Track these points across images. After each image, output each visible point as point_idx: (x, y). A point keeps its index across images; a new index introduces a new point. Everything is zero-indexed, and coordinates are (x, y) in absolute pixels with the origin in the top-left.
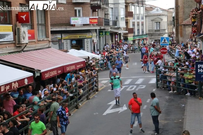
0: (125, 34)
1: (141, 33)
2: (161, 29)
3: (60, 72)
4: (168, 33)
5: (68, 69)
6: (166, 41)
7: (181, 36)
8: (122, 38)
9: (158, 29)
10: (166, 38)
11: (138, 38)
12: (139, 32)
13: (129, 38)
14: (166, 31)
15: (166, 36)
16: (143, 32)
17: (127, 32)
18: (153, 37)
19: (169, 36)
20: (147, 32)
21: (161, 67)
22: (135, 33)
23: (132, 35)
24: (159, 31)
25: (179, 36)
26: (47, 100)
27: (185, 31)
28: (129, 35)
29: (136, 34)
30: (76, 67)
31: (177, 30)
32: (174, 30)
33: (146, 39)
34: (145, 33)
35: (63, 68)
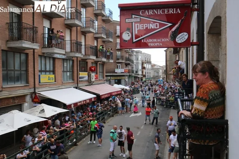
0: (141, 77)
1: (149, 77)
3: (109, 95)
4: (162, 78)
5: (113, 94)
6: (161, 82)
7: (169, 79)
8: (140, 79)
9: (157, 75)
10: (161, 80)
11: (148, 80)
13: (143, 79)
14: (161, 77)
15: (161, 79)
17: (142, 76)
18: (155, 79)
19: (163, 79)
20: (152, 77)
21: (158, 94)
23: (145, 78)
24: (158, 76)
25: (168, 79)
26: (102, 109)
27: (170, 77)
28: (143, 78)
29: (147, 77)
30: (117, 93)
31: (166, 76)
32: (165, 76)
33: (152, 80)
35: (111, 93)
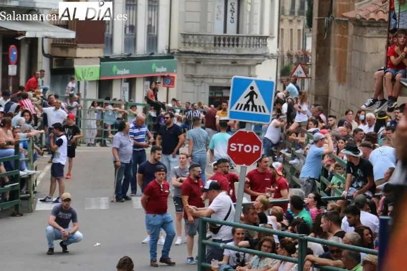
0: (57, 44)
1: (141, 47)
2: (245, 31)
4: (279, 58)
7: (341, 79)
8: (43, 64)
9: (232, 31)
11: (125, 72)
12: (131, 42)
13: (78, 67)
14: (272, 47)
16: (152, 41)
17: (72, 35)
18: (201, 71)
20: (175, 46)
22: (110, 42)
23: (98, 52)
24: (234, 41)
27: (362, 53)
28: (81, 52)
29: (118, 48)
31: (322, 43)
32: (310, 46)
33: (168, 80)
34: (162, 47)
